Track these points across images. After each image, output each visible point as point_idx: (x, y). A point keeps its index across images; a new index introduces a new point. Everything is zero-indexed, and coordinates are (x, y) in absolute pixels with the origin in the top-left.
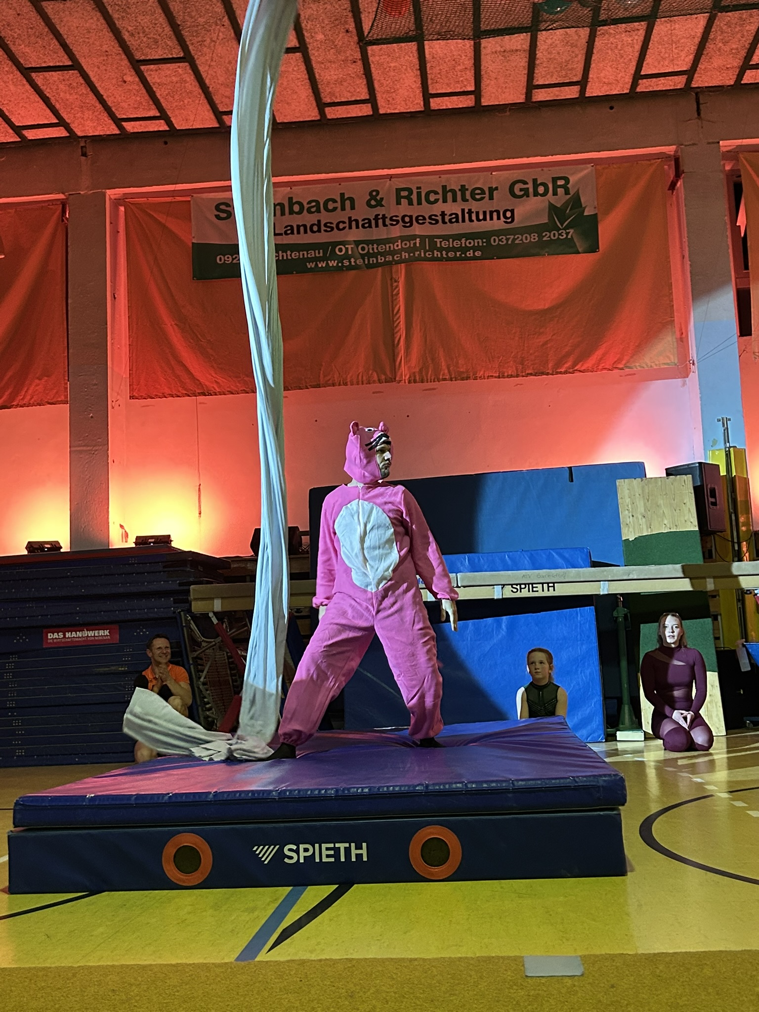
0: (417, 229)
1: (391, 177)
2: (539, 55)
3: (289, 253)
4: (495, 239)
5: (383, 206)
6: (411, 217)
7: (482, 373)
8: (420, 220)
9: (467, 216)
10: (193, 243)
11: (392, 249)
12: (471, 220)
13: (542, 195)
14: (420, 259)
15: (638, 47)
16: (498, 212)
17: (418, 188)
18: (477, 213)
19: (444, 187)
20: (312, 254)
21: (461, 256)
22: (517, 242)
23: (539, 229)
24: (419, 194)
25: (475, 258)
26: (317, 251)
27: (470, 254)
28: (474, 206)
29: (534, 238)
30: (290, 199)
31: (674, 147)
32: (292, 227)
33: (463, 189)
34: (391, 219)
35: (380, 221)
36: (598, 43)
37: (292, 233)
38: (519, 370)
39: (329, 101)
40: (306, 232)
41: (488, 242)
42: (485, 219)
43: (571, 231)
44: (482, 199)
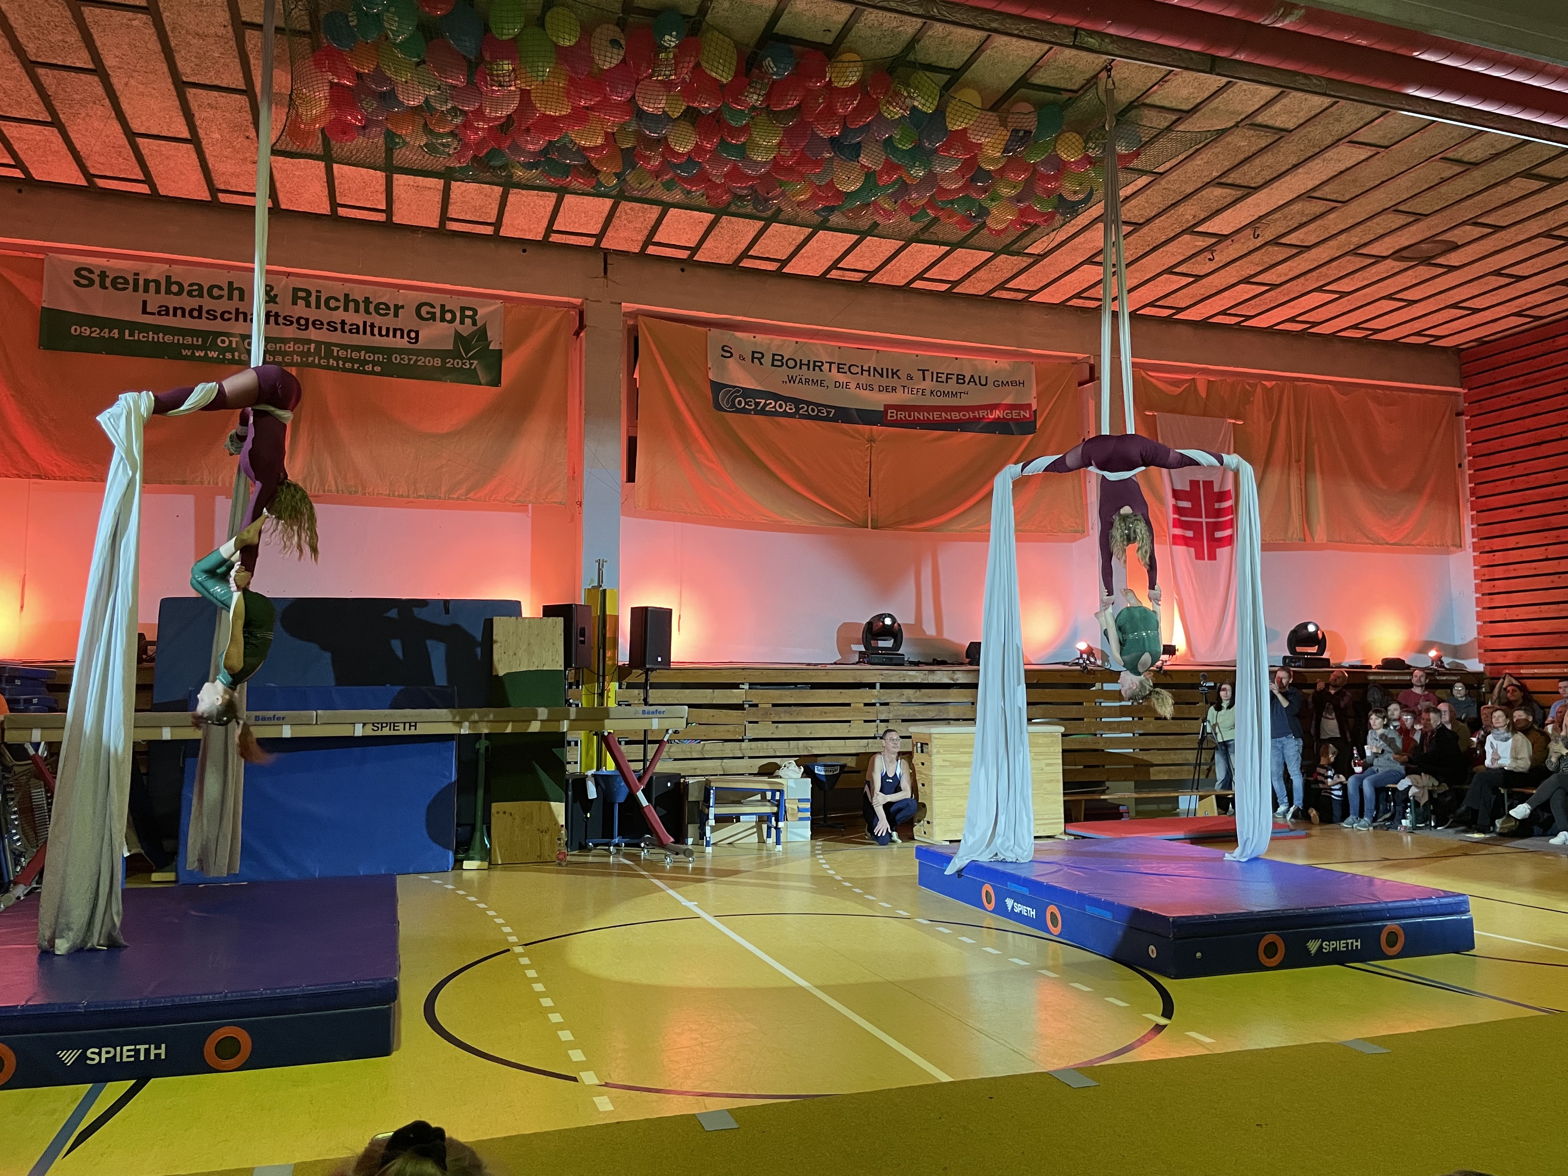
0: (313, 334)
1: (289, 274)
2: (452, 195)
3: (161, 335)
4: (396, 358)
5: (276, 303)
6: (307, 320)
7: (371, 489)
8: (317, 324)
9: (368, 329)
10: (42, 308)
11: (283, 349)
12: (372, 334)
13: (449, 322)
14: (312, 365)
15: (550, 209)
16: (402, 331)
17: (318, 291)
18: (380, 329)
19: (346, 296)
20: (189, 340)
21: (360, 368)
22: (419, 363)
23: (443, 354)
24: (318, 298)
25: (373, 373)
26: (195, 339)
27: (369, 368)
28: (378, 320)
29: (438, 362)
30: (168, 278)
31: (580, 300)
32: (167, 308)
33: (367, 301)
34: (285, 318)
35: (272, 319)
36: (511, 198)
37: (167, 314)
38: (411, 493)
39: (223, 188)
40: (183, 316)
41: (389, 359)
42: (387, 335)
43: (476, 362)
44: (387, 314)
